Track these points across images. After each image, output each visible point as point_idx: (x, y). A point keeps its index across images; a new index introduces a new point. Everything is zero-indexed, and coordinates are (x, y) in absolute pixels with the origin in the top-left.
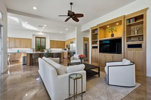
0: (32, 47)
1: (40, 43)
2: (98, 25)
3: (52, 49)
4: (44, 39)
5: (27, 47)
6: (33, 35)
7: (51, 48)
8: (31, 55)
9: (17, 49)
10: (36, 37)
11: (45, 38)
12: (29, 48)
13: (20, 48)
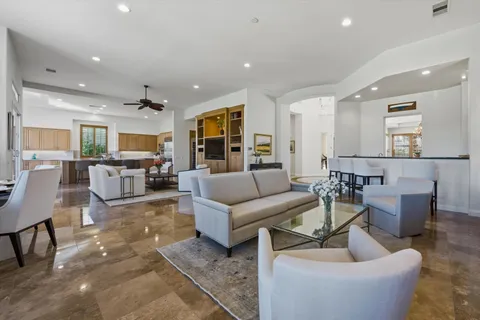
0: (73, 148)
1: (91, 138)
2: (204, 114)
3: (123, 152)
4: (104, 130)
5: (58, 149)
6: (74, 120)
7: (120, 150)
8: (72, 164)
9: (32, 153)
10: (82, 126)
11: (106, 128)
12: (62, 150)
13: (39, 149)
